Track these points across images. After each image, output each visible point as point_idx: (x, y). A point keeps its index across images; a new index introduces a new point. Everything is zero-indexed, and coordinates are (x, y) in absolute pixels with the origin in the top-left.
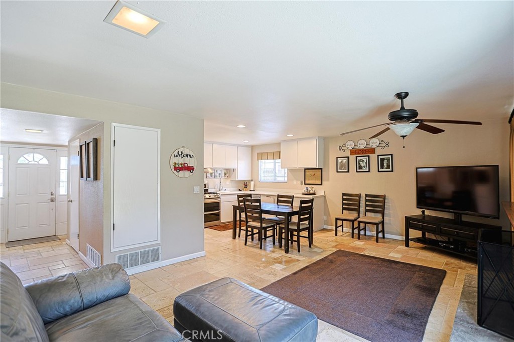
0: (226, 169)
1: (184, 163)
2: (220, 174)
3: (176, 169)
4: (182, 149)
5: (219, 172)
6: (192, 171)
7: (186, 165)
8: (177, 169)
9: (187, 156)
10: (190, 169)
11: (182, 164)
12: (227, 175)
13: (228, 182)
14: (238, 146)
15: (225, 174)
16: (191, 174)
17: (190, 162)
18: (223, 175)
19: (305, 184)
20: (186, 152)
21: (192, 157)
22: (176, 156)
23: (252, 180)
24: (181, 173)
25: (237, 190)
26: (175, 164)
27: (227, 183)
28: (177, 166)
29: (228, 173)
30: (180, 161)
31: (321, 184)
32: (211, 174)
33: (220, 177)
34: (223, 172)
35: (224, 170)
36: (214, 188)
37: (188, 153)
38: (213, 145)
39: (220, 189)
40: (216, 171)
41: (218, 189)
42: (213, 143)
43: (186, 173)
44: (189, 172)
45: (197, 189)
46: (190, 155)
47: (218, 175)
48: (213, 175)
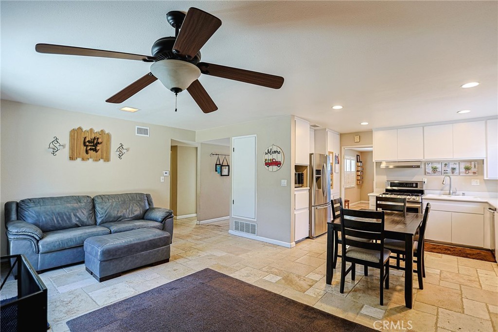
0: (470, 161)
2: (453, 169)
3: (266, 164)
4: (271, 147)
5: (452, 166)
6: (279, 166)
7: (274, 160)
8: (269, 164)
9: (275, 152)
10: (278, 164)
11: (271, 160)
12: (473, 170)
13: (476, 182)
14: (486, 119)
15: (467, 169)
16: (279, 168)
17: (278, 158)
18: (463, 170)
20: (275, 149)
21: (279, 153)
22: (266, 154)
24: (271, 168)
26: (266, 160)
27: (474, 184)
28: (267, 162)
29: (475, 166)
30: (270, 157)
32: (435, 170)
33: (455, 174)
34: (463, 166)
35: (465, 163)
36: (442, 190)
37: (275, 150)
38: (423, 128)
39: (451, 192)
40: (446, 165)
41: (448, 191)
42: (424, 126)
43: (275, 168)
44: (276, 166)
45: (284, 182)
46: (277, 152)
47: (449, 170)
48: (438, 170)
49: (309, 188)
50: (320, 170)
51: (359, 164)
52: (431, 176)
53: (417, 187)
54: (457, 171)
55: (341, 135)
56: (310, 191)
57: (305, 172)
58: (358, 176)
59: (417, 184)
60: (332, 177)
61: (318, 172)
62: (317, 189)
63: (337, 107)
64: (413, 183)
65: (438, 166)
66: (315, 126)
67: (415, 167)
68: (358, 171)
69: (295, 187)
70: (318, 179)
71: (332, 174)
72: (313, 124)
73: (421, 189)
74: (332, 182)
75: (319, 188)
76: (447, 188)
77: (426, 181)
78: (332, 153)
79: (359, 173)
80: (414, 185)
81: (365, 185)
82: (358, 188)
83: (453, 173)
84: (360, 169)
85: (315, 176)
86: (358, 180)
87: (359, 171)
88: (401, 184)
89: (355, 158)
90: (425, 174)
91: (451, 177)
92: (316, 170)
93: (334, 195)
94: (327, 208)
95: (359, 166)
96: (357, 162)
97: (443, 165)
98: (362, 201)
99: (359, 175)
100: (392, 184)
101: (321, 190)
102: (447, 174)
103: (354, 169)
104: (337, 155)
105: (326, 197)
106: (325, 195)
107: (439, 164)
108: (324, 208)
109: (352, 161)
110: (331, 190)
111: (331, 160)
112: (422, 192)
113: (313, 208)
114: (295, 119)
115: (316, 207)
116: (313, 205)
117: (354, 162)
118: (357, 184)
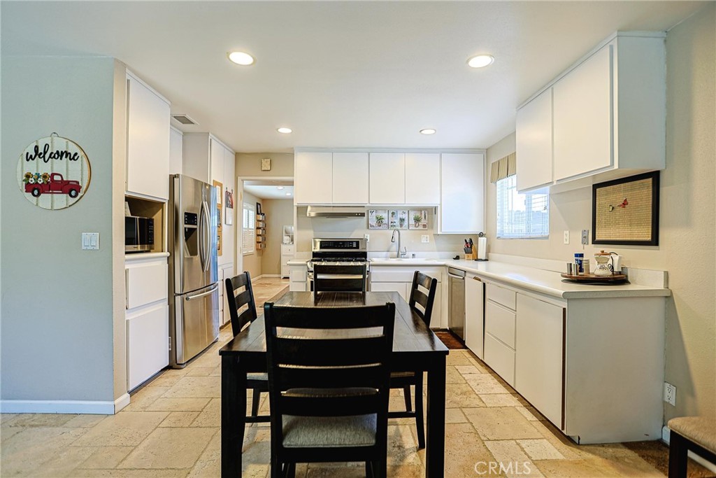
0: (420, 209)
1: (53, 175)
2: (402, 220)
3: (30, 188)
4: (47, 140)
5: (400, 215)
6: (73, 193)
7: (57, 178)
9: (60, 155)
10: (70, 188)
11: (45, 177)
12: (423, 222)
13: (426, 238)
14: (441, 151)
15: (417, 220)
16: (72, 201)
17: (71, 170)
18: (412, 222)
19: (595, 242)
20: (59, 145)
21: (74, 158)
22: (30, 158)
23: (481, 235)
24: (45, 198)
25: (448, 258)
26: (28, 176)
27: (424, 241)
28: (32, 181)
29: (425, 217)
30: (41, 168)
31: (655, 241)
32: (380, 220)
33: (403, 227)
34: (412, 215)
35: (415, 212)
36: (388, 251)
37: (62, 149)
38: (369, 155)
39: (400, 253)
40: (393, 213)
41: (396, 253)
42: (369, 151)
43: (61, 199)
44: (65, 195)
45: (91, 239)
46: (67, 154)
47: (397, 222)
48: (385, 221)
49: (169, 254)
50: (196, 215)
51: (261, 217)
52: (374, 231)
53: (358, 247)
54: (406, 223)
55: (238, 156)
56: (171, 260)
57: (157, 217)
58: (258, 235)
59: (358, 243)
60: (220, 232)
61: (191, 218)
62: (187, 256)
63: (241, 58)
64: (352, 242)
65: (385, 215)
66: (184, 120)
67: (358, 216)
68: (258, 228)
69: (127, 253)
70: (190, 234)
71: (220, 225)
72: (180, 114)
73: (364, 251)
74: (221, 242)
75: (193, 252)
76: (395, 247)
77: (368, 238)
78: (221, 185)
79: (260, 232)
80: (355, 245)
81: (268, 249)
82: (259, 255)
83: (401, 225)
84: (261, 225)
85: (182, 226)
86: (258, 242)
87: (260, 228)
88: (336, 244)
89: (254, 207)
90: (368, 228)
91: (400, 231)
92: (186, 213)
93: (224, 266)
94: (210, 295)
95: (260, 221)
96: (258, 213)
97: (390, 215)
98: (264, 275)
99: (260, 235)
100: (323, 245)
101: (197, 258)
102: (395, 228)
103: (252, 225)
104: (229, 191)
105: (208, 272)
106: (206, 269)
107: (385, 212)
108: (205, 296)
109: (250, 212)
110: (219, 257)
111: (218, 197)
112: (363, 255)
113: (178, 299)
114: (128, 77)
115: (185, 296)
116: (178, 290)
117: (252, 213)
118: (257, 249)
